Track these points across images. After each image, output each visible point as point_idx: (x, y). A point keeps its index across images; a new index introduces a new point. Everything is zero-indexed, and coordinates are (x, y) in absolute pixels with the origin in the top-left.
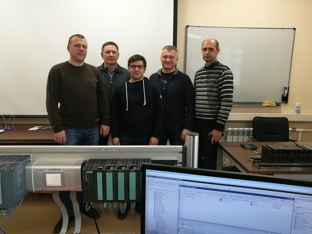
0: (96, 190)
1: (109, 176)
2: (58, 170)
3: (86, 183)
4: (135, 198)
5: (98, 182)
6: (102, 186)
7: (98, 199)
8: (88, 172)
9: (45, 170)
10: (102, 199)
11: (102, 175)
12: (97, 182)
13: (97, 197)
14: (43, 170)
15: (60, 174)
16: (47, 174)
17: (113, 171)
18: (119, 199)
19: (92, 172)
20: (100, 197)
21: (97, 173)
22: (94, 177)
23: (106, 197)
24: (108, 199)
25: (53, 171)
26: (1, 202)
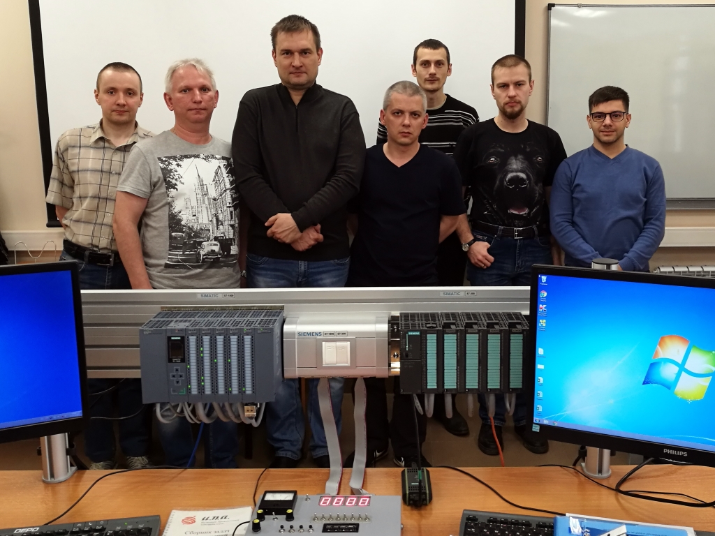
0: (424, 368)
1: (450, 341)
2: (343, 334)
3: (407, 356)
4: (499, 384)
5: (428, 352)
6: (435, 361)
7: (428, 387)
8: (410, 333)
10: (436, 387)
11: (437, 340)
12: (426, 353)
13: (427, 383)
14: (317, 334)
15: (349, 343)
16: (323, 343)
17: (456, 332)
18: (467, 387)
19: (418, 333)
20: (432, 383)
21: (428, 335)
22: (421, 343)
23: (443, 383)
24: (447, 386)
25: (333, 337)
26: (249, 390)
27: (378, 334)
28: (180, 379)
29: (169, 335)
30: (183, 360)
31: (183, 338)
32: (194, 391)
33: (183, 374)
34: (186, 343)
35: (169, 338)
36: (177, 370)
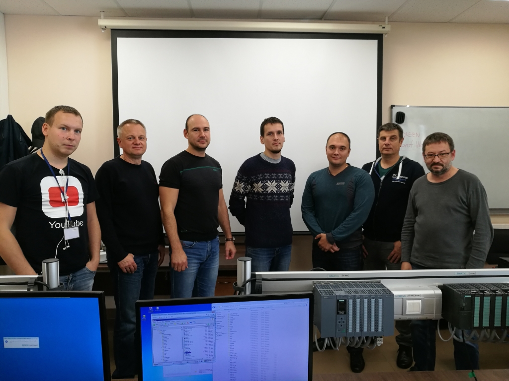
0: (472, 316)
1: (487, 300)
2: (418, 296)
3: (464, 308)
6: (478, 312)
7: (474, 326)
8: (466, 296)
9: (404, 296)
10: (478, 326)
11: (480, 300)
12: (474, 307)
13: (474, 324)
15: (421, 301)
16: (407, 301)
18: (495, 326)
19: (470, 296)
20: (476, 324)
21: (475, 298)
22: (471, 301)
24: (484, 325)
25: (413, 298)
26: (380, 330)
27: (437, 295)
28: (343, 324)
29: (338, 299)
30: (345, 313)
31: (345, 300)
32: (350, 330)
33: (345, 321)
34: (347, 303)
35: (338, 300)
36: (342, 319)
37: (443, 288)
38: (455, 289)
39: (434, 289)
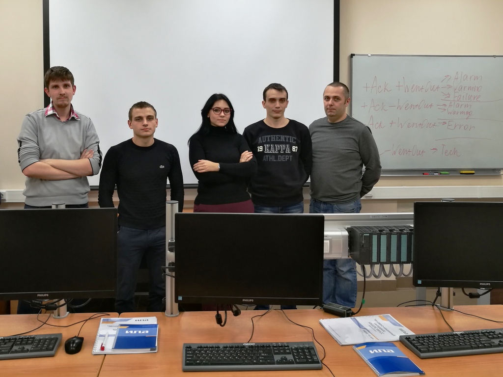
0: (371, 252)
1: (384, 238)
3: (363, 246)
7: (373, 262)
8: (365, 235)
11: (378, 238)
12: (372, 245)
13: (372, 259)
15: (329, 241)
17: (386, 234)
18: (391, 261)
19: (368, 235)
21: (373, 236)
22: (370, 239)
23: (380, 259)
27: (343, 236)
37: (350, 231)
38: (358, 229)
39: (342, 231)
